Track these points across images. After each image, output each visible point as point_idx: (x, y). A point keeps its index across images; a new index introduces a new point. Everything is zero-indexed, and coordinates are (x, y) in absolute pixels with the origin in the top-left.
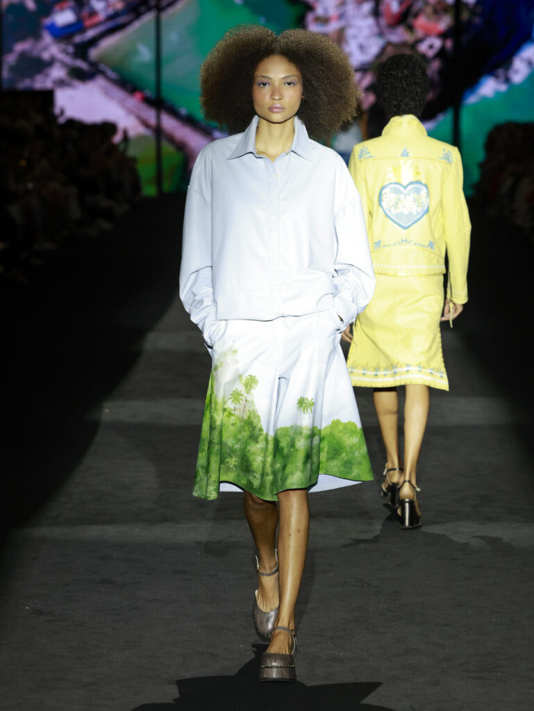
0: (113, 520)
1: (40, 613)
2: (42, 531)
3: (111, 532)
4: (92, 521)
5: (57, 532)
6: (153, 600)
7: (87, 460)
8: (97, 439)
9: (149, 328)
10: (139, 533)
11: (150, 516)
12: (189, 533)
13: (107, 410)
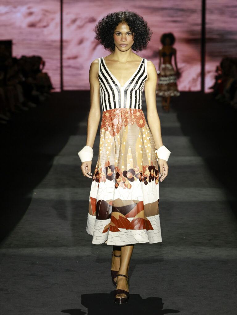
0: (37, 245)
1: (1, 290)
3: (36, 251)
4: (27, 246)
5: (11, 251)
6: (56, 284)
7: (25, 217)
8: (30, 207)
9: (56, 154)
10: (50, 252)
11: (54, 244)
12: (72, 252)
13: (35, 193)
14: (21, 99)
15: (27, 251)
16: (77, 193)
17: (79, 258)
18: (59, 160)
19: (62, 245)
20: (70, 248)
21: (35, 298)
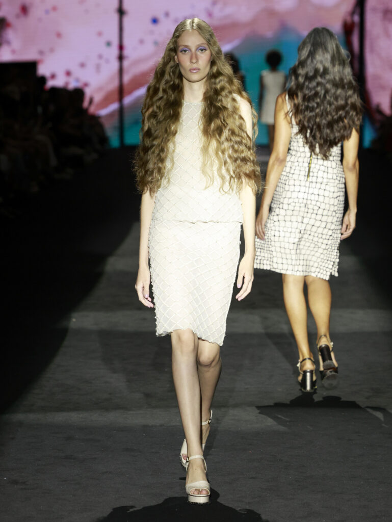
0: (77, 408)
1: (15, 482)
2: (19, 417)
3: (75, 417)
4: (60, 409)
5: (32, 417)
6: (107, 472)
7: (58, 360)
8: (66, 343)
9: (110, 254)
10: (97, 418)
11: (106, 405)
12: (137, 418)
13: (74, 320)
14: (54, 162)
15: (60, 418)
16: (144, 319)
17: (145, 428)
19: (117, 407)
20: (131, 412)
21: (71, 496)
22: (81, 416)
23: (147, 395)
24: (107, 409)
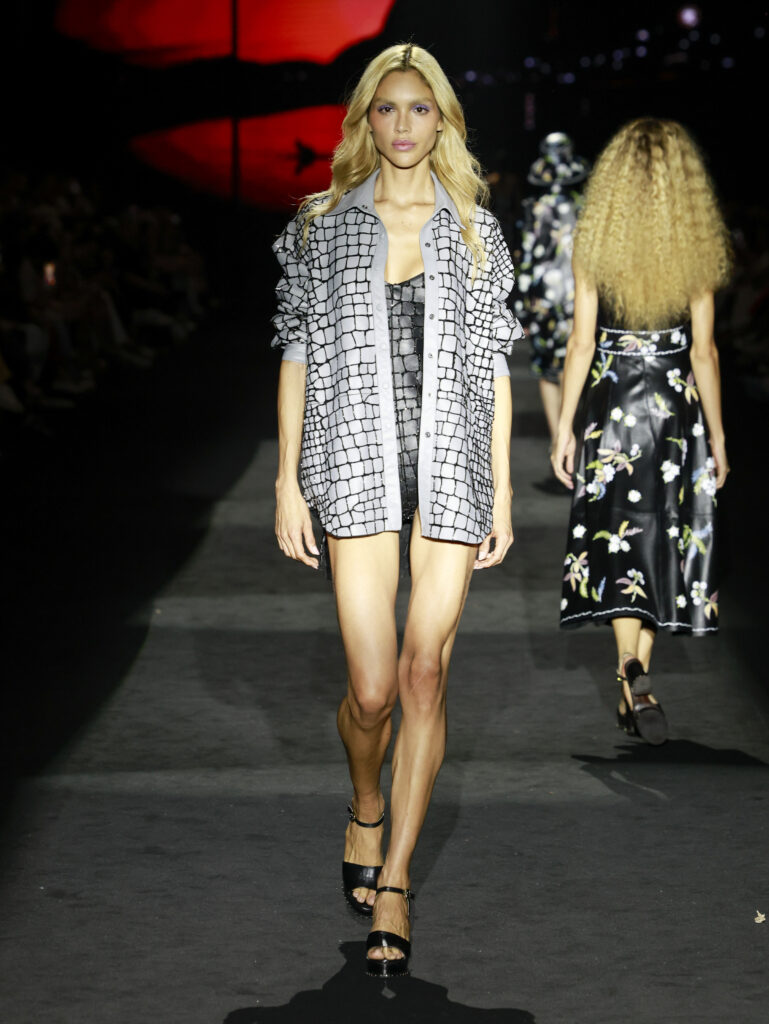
0: (165, 765)
1: (59, 894)
2: (66, 780)
3: (162, 781)
4: (138, 765)
6: (218, 876)
7: (131, 681)
10: (200, 782)
11: (215, 759)
12: (270, 783)
13: (158, 611)
14: (120, 335)
16: (281, 610)
17: (283, 798)
18: (228, 514)
19: (236, 764)
20: (260, 772)
21: (157, 918)
22: (173, 778)
23: (287, 743)
24: (218, 767)
